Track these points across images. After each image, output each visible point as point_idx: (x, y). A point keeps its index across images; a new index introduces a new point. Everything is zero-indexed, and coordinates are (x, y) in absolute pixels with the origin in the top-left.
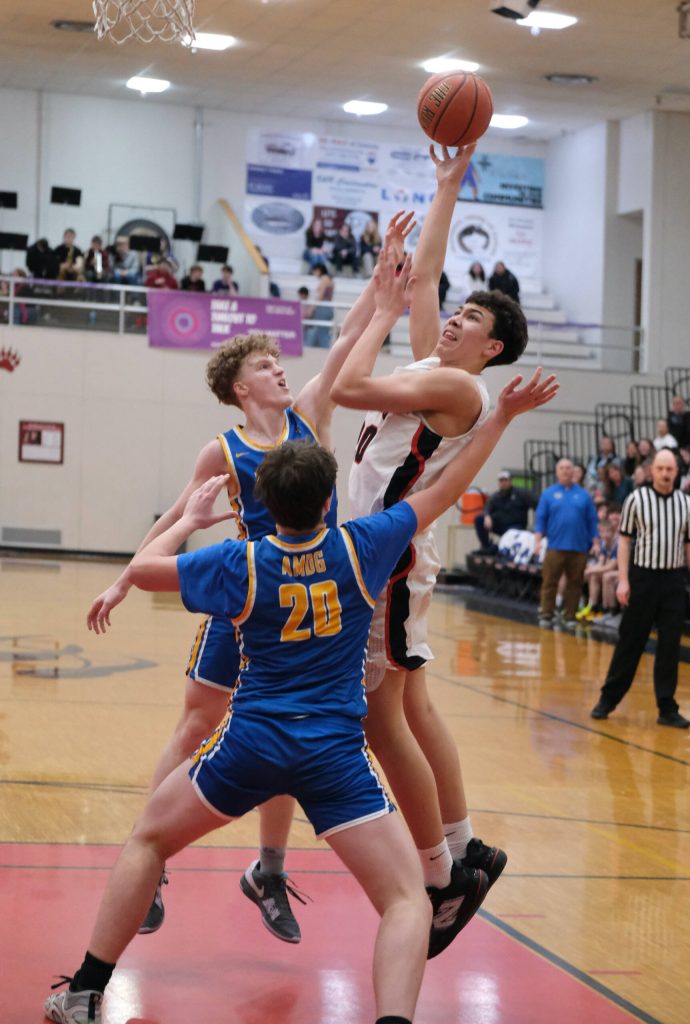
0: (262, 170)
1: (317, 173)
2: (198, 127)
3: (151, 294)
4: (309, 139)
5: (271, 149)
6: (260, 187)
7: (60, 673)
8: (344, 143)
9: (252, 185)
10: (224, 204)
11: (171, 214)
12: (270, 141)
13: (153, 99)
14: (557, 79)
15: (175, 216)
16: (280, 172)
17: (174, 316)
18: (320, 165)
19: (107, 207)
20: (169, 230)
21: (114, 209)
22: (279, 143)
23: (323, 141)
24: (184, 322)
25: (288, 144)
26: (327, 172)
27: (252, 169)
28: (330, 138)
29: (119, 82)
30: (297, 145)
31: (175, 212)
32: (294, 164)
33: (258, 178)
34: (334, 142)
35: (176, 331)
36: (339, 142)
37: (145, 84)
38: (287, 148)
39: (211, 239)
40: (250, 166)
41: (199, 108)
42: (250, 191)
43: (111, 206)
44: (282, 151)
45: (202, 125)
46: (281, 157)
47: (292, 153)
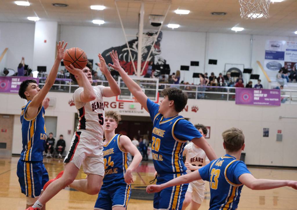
0: (270, 52)
1: (286, 52)
2: (251, 40)
4: (284, 42)
5: (272, 46)
6: (269, 57)
7: (207, 198)
8: (295, 43)
9: (266, 56)
10: (258, 62)
11: (243, 66)
12: (272, 43)
13: (239, 33)
16: (275, 52)
17: (243, 95)
18: (287, 50)
19: (224, 65)
20: (242, 70)
21: (227, 65)
22: (275, 44)
23: (288, 43)
24: (246, 97)
25: (278, 44)
26: (289, 52)
27: (267, 52)
28: (290, 42)
29: (229, 29)
30: (281, 44)
31: (244, 65)
32: (279, 50)
33: (270, 55)
34: (291, 43)
35: (243, 99)
36: (293, 43)
37: (236, 29)
38: (277, 45)
39: (254, 73)
40: (266, 51)
41: (252, 35)
42: (266, 58)
43: (225, 64)
44: (276, 46)
45: (252, 40)
46: (275, 48)
47: (279, 47)
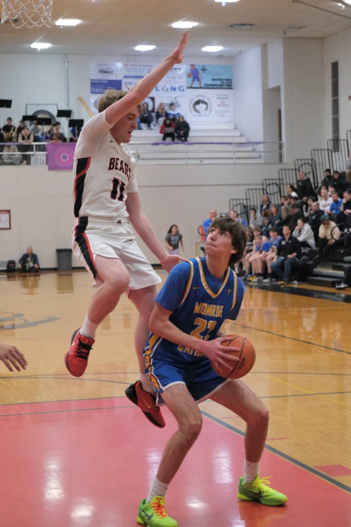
0: (98, 82)
1: (124, 81)
2: (66, 64)
3: (48, 145)
4: (119, 65)
5: (101, 71)
6: (97, 90)
7: (15, 326)
8: (136, 66)
9: (93, 89)
10: (80, 99)
11: (56, 106)
12: (100, 68)
13: (44, 52)
14: (236, 27)
15: (57, 107)
16: (107, 82)
17: (59, 155)
18: (125, 77)
19: (25, 106)
20: (55, 113)
21: (28, 106)
22: (105, 68)
23: (125, 65)
24: (65, 157)
25: (109, 68)
26: (129, 80)
27: (93, 81)
28: (129, 64)
29: (27, 46)
30: (114, 68)
31: (57, 105)
32: (113, 77)
33: (96, 85)
34: (131, 65)
35: (62, 162)
36: (134, 66)
37: (39, 45)
38: (109, 70)
39: (75, 116)
40: (92, 80)
41: (66, 55)
42: (92, 93)
44: (107, 72)
45: (68, 63)
46: (106, 74)
47: (112, 72)
